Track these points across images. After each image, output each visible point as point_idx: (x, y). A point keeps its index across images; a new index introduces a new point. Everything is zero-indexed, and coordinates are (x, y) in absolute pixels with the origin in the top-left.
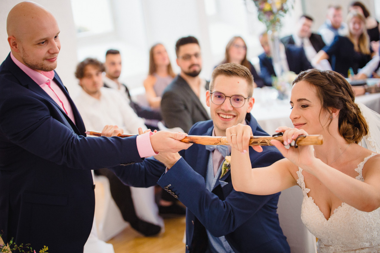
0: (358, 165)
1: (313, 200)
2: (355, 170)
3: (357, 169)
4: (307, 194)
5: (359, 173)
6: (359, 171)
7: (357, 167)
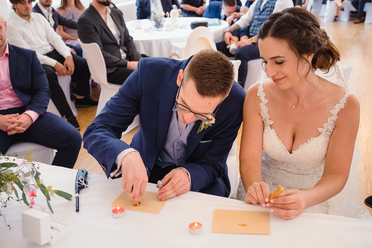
0: (334, 107)
1: (276, 133)
2: (330, 111)
3: (333, 111)
4: (270, 125)
5: (333, 115)
6: (334, 113)
7: (333, 109)
